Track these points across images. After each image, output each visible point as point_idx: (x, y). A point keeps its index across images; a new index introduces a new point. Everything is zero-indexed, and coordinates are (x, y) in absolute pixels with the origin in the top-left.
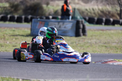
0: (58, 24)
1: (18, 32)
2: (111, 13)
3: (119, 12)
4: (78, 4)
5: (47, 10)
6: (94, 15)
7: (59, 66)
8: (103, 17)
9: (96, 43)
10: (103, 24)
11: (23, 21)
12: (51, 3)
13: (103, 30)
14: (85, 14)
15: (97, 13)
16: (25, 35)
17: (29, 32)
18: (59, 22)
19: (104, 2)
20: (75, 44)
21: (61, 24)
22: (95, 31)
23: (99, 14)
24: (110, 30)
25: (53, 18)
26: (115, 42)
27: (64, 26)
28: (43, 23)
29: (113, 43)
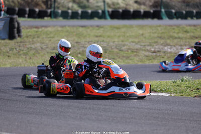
9: (42, 48)
20: (15, 50)
22: (27, 28)
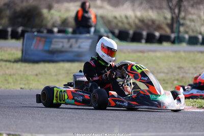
0: (69, 41)
1: (2, 56)
2: (157, 23)
3: (169, 21)
4: (101, 7)
5: (49, 18)
6: (127, 27)
7: (69, 112)
8: (143, 30)
10: (143, 41)
11: (9, 37)
12: (56, 6)
13: (142, 52)
14: (113, 24)
15: (132, 24)
16: (13, 60)
17: (19, 54)
18: (69, 39)
19: (144, 5)
21: (73, 41)
22: (129, 52)
23: (136, 25)
24: (154, 51)
25: (59, 32)
26: (163, 72)
27: (77, 45)
28: (43, 39)
29: (160, 72)
